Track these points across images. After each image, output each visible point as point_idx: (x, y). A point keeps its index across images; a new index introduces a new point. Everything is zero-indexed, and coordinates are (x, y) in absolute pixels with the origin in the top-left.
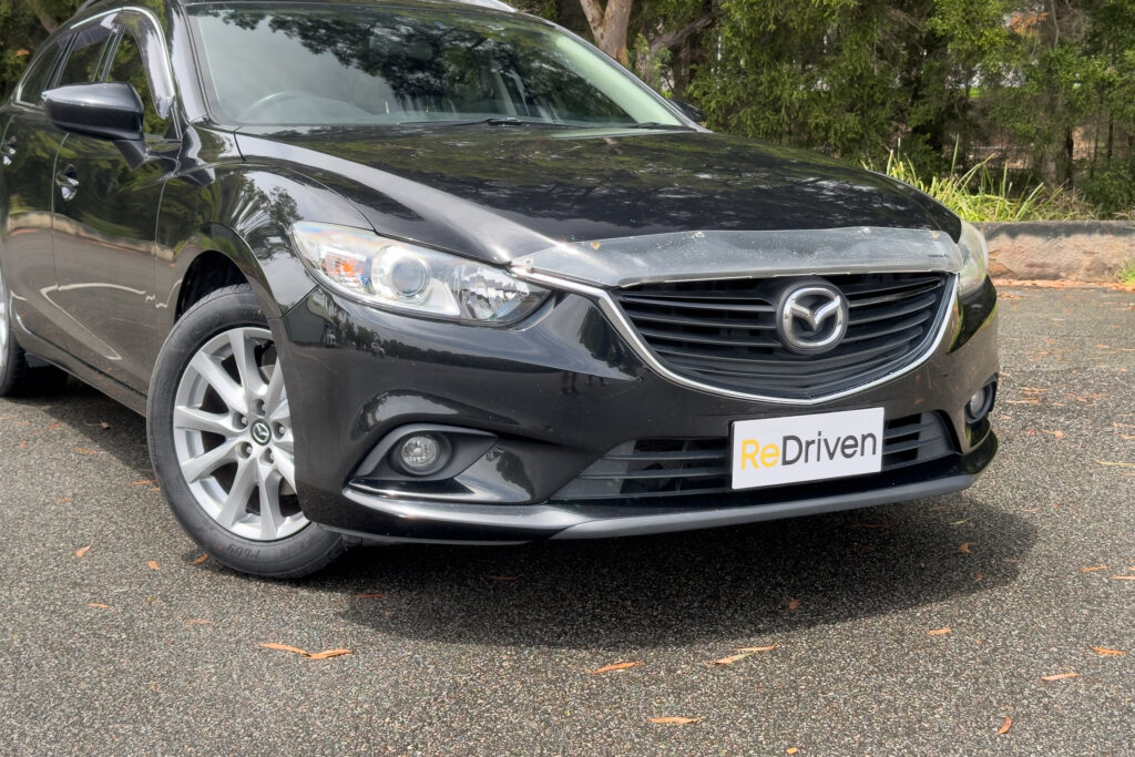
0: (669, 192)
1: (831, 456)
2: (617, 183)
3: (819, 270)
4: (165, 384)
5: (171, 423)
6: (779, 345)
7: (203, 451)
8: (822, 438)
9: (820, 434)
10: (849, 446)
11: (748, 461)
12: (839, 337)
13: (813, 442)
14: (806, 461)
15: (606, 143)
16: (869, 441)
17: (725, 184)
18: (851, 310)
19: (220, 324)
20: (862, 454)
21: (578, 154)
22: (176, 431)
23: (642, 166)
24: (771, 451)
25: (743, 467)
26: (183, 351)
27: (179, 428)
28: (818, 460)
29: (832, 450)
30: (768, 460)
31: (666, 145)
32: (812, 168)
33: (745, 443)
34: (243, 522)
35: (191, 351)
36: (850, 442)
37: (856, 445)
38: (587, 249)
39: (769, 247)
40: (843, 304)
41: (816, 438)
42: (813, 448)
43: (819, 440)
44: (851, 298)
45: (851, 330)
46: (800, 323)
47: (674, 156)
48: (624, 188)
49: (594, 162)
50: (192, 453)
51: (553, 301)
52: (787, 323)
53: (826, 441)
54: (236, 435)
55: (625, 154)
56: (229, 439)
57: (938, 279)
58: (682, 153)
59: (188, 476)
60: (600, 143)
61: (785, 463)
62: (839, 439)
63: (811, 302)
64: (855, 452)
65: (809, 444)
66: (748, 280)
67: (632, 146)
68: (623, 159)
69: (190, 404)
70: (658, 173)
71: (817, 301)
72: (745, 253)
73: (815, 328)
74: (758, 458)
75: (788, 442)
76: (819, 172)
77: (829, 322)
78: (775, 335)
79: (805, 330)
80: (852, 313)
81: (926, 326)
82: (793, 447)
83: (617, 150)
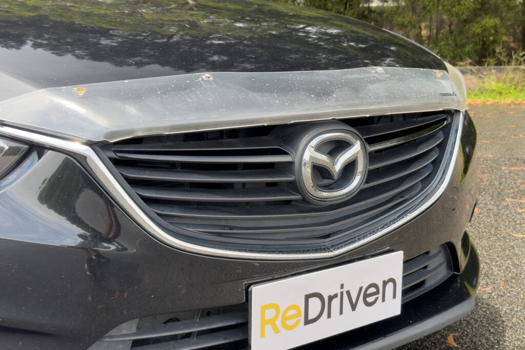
1: (354, 307)
3: (339, 113)
6: (298, 197)
8: (344, 290)
9: (342, 286)
10: (370, 294)
11: (268, 328)
12: (360, 184)
13: (336, 296)
14: (329, 316)
16: (390, 286)
17: (250, 30)
18: (370, 153)
20: (383, 300)
24: (292, 312)
25: (263, 335)
28: (341, 313)
29: (354, 302)
30: (290, 323)
32: (302, 19)
33: (264, 308)
36: (373, 290)
37: (377, 293)
39: (285, 89)
40: (364, 147)
41: (338, 291)
42: (336, 303)
43: (342, 293)
44: (371, 141)
45: (371, 175)
46: (320, 171)
47: (223, 11)
52: (307, 172)
53: (348, 293)
57: (444, 116)
61: (307, 322)
62: (361, 288)
63: (329, 148)
64: (377, 299)
65: (331, 298)
66: (264, 127)
71: (338, 147)
72: (258, 97)
73: (336, 177)
74: (278, 322)
75: (311, 300)
76: (306, 21)
77: (350, 168)
78: (294, 186)
79: (324, 178)
80: (372, 157)
81: (436, 163)
82: (315, 304)
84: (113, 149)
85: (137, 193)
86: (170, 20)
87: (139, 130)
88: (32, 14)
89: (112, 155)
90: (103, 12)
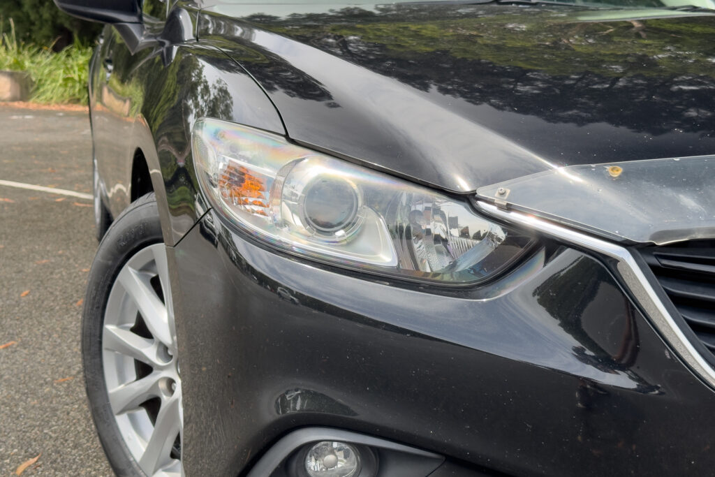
0: (683, 82)
2: (638, 72)
4: (94, 298)
5: (100, 343)
7: (135, 377)
15: (632, 26)
19: (144, 236)
21: (608, 38)
22: (105, 354)
23: (662, 50)
26: (110, 263)
27: (107, 349)
31: (683, 27)
34: (166, 471)
35: (118, 263)
38: (601, 177)
47: (688, 38)
48: (644, 78)
49: (621, 46)
50: (122, 379)
51: (541, 255)
54: (161, 368)
55: (649, 38)
56: (154, 372)
58: (693, 35)
59: (115, 407)
60: (628, 26)
67: (655, 29)
68: (646, 42)
69: (120, 324)
70: (676, 58)
83: (642, 33)
84: (654, 253)
85: (684, 318)
86: (612, 54)
87: (699, 230)
88: (428, 49)
89: (654, 261)
90: (519, 44)
